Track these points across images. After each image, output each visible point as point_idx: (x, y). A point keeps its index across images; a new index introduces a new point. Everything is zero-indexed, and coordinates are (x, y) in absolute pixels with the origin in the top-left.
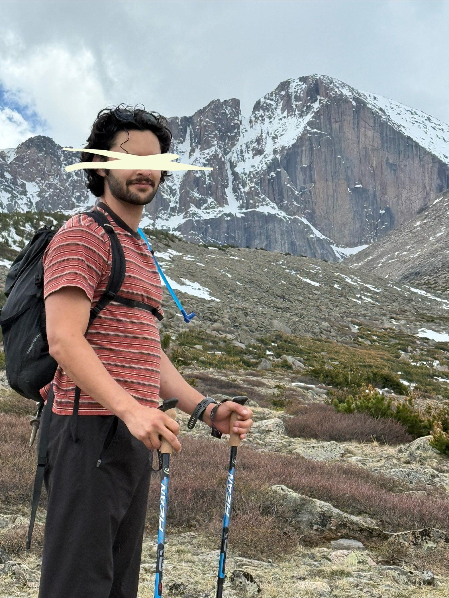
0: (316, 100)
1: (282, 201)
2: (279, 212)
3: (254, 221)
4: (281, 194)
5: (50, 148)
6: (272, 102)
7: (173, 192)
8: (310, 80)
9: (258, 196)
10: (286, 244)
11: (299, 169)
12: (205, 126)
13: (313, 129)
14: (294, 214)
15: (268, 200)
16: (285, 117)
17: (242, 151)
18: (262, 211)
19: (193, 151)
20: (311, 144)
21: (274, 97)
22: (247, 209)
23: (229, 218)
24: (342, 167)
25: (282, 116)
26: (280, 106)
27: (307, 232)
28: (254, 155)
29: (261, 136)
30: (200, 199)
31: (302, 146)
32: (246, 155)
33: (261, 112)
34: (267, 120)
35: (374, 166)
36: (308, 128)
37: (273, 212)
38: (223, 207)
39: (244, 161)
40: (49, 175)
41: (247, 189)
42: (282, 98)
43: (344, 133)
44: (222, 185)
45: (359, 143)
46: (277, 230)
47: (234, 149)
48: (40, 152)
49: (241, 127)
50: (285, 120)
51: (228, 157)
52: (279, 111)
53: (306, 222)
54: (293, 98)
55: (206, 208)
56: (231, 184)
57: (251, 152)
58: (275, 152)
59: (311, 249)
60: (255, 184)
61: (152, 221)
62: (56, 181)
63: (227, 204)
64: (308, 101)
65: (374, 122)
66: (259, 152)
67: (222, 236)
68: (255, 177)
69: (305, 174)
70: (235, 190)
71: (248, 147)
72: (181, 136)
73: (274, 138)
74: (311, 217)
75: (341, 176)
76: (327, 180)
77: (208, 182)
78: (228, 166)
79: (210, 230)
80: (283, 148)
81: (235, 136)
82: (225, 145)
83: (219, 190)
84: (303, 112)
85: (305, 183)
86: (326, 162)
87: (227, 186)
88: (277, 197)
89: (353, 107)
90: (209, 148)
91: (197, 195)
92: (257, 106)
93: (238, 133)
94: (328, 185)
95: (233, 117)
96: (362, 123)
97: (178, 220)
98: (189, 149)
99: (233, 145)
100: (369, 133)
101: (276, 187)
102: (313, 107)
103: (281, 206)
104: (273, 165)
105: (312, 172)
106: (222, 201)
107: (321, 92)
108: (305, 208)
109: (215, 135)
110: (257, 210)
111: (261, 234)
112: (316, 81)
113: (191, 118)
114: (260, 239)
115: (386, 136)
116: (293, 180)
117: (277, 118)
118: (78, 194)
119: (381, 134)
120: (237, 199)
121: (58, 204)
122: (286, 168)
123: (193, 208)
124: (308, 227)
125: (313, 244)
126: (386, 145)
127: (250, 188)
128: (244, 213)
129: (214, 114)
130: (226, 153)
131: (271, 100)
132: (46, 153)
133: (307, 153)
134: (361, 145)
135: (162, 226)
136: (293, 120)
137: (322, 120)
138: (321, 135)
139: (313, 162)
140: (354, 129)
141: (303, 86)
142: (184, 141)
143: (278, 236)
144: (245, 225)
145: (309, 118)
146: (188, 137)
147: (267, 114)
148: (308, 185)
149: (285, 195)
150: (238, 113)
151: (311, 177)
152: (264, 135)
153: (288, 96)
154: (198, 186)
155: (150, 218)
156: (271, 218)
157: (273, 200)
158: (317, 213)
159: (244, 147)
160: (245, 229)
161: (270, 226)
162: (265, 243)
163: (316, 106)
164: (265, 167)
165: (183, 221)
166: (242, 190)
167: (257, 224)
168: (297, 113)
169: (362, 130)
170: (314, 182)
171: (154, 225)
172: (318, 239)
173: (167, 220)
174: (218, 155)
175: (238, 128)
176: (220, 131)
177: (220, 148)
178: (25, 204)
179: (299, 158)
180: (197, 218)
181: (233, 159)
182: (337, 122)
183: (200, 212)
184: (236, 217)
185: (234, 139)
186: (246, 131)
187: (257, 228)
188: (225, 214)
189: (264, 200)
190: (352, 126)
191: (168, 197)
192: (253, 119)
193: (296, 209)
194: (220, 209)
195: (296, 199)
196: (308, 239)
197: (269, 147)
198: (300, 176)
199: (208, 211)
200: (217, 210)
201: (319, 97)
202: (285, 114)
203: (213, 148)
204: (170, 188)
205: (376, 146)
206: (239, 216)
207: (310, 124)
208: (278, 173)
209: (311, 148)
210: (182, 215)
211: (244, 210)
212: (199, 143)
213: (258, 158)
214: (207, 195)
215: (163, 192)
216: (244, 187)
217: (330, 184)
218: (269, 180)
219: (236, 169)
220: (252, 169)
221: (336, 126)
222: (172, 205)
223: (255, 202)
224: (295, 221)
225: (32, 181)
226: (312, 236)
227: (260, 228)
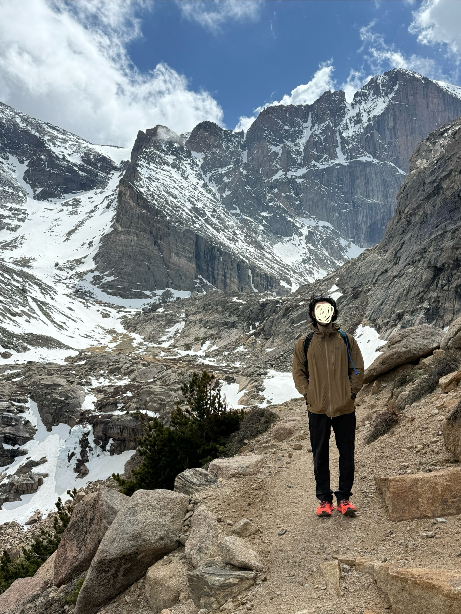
0: (396, 84)
1: (375, 152)
2: (373, 160)
3: (356, 167)
4: (375, 148)
5: (214, 129)
6: (367, 91)
7: (299, 153)
8: (392, 73)
9: (358, 150)
10: (380, 181)
11: (387, 129)
12: (320, 108)
13: (395, 102)
14: (385, 160)
15: (366, 153)
16: (375, 98)
17: (346, 123)
18: (361, 160)
19: (313, 126)
20: (394, 112)
21: (367, 88)
22: (351, 160)
23: (338, 167)
24: (417, 125)
25: (373, 98)
26: (372, 93)
27: (394, 172)
28: (355, 125)
29: (360, 112)
30: (318, 156)
31: (388, 114)
32: (349, 126)
33: (359, 98)
34: (363, 103)
35: (440, 123)
36: (392, 101)
37: (369, 160)
38: (334, 159)
39: (348, 129)
40: (213, 147)
41: (351, 146)
42: (373, 87)
43: (417, 102)
44: (333, 146)
45: (428, 108)
46: (373, 172)
47: (342, 123)
48: (207, 132)
49: (346, 109)
50: (376, 100)
51: (337, 128)
52: (371, 96)
53: (393, 165)
54: (380, 86)
55: (322, 162)
56: (340, 145)
57: (353, 123)
58: (369, 120)
59: (397, 183)
60: (356, 142)
61: (284, 173)
62: (218, 151)
63: (337, 158)
64: (391, 85)
65: (439, 93)
66: (359, 122)
67: (334, 179)
68: (356, 138)
69: (391, 133)
70: (343, 148)
71: (350, 120)
72: (306, 118)
73: (368, 112)
74: (396, 162)
75: (416, 132)
76: (407, 136)
77: (323, 144)
78: (338, 134)
79: (326, 176)
80: (375, 116)
81: (342, 114)
82: (335, 120)
83: (331, 148)
84: (388, 93)
85: (391, 139)
86: (405, 123)
87: (337, 147)
88: (372, 150)
89: (423, 84)
90: (324, 122)
91: (316, 153)
92: (356, 95)
93: (344, 113)
94: (407, 139)
95: (341, 102)
96: (430, 94)
97: (303, 171)
98: (311, 125)
99: (341, 120)
100: (435, 101)
101: (371, 143)
102: (394, 89)
103: (375, 156)
104: (369, 129)
105: (396, 131)
106: (334, 156)
107: (399, 79)
108: (392, 156)
109: (328, 114)
110: (358, 159)
111: (361, 175)
112: (396, 72)
113: (312, 105)
114: (361, 179)
115: (447, 101)
116: (383, 138)
117: (370, 100)
118: (235, 160)
119: (444, 100)
120: (344, 154)
121: (216, 164)
122: (377, 130)
123: (313, 162)
124: (394, 167)
125: (399, 179)
126: (447, 108)
127: (353, 145)
128: (349, 163)
129: (327, 100)
130: (336, 126)
131: (366, 90)
132: (211, 132)
133: (392, 118)
134: (429, 109)
135: (292, 176)
136: (381, 100)
137: (401, 95)
138: (401, 105)
139: (396, 124)
140: (424, 98)
141: (387, 78)
142: (307, 121)
143: (373, 176)
144: (349, 171)
145: (392, 95)
146: (310, 118)
147: (363, 98)
148: (393, 140)
149: (378, 148)
150: (344, 100)
151: (395, 134)
152: (362, 111)
153: (377, 85)
154: (316, 147)
155: (283, 171)
156: (368, 164)
157: (370, 153)
158: (401, 158)
159: (348, 121)
160: (350, 173)
161: (368, 170)
162: (365, 181)
163: (396, 87)
164: (362, 130)
165: (306, 171)
166: (347, 148)
167: (358, 169)
168: (383, 94)
169: (430, 99)
170: (398, 138)
171: (285, 175)
172: (402, 175)
173: (295, 171)
174: (330, 125)
175: (344, 109)
176: (331, 111)
177: (332, 122)
178: (189, 163)
179: (386, 122)
180: (316, 169)
181: (341, 129)
182: (412, 95)
183: (318, 164)
184: (344, 165)
185: (342, 116)
186: (349, 110)
187: (358, 172)
188: (336, 164)
189: (363, 152)
190: (422, 96)
191: (296, 156)
192: (354, 103)
193: (386, 156)
194: (332, 161)
195: (386, 150)
196: (395, 176)
197: (365, 118)
198: (388, 134)
199: (324, 163)
200: (330, 162)
201: (398, 82)
202: (376, 96)
203: (327, 122)
204: (297, 150)
205: (440, 109)
206: (346, 164)
207: (392, 99)
208: (372, 134)
209: (395, 115)
210: (306, 168)
211: (349, 161)
212: (317, 120)
213: (358, 126)
214: (323, 153)
215: (293, 153)
216: (348, 146)
217: (409, 138)
218: (366, 139)
219: (343, 135)
220: (354, 134)
221: (411, 98)
222: (299, 161)
223: (357, 155)
224: (385, 165)
225: (201, 152)
226: (398, 174)
227: (361, 172)
